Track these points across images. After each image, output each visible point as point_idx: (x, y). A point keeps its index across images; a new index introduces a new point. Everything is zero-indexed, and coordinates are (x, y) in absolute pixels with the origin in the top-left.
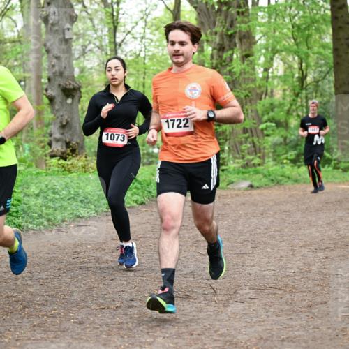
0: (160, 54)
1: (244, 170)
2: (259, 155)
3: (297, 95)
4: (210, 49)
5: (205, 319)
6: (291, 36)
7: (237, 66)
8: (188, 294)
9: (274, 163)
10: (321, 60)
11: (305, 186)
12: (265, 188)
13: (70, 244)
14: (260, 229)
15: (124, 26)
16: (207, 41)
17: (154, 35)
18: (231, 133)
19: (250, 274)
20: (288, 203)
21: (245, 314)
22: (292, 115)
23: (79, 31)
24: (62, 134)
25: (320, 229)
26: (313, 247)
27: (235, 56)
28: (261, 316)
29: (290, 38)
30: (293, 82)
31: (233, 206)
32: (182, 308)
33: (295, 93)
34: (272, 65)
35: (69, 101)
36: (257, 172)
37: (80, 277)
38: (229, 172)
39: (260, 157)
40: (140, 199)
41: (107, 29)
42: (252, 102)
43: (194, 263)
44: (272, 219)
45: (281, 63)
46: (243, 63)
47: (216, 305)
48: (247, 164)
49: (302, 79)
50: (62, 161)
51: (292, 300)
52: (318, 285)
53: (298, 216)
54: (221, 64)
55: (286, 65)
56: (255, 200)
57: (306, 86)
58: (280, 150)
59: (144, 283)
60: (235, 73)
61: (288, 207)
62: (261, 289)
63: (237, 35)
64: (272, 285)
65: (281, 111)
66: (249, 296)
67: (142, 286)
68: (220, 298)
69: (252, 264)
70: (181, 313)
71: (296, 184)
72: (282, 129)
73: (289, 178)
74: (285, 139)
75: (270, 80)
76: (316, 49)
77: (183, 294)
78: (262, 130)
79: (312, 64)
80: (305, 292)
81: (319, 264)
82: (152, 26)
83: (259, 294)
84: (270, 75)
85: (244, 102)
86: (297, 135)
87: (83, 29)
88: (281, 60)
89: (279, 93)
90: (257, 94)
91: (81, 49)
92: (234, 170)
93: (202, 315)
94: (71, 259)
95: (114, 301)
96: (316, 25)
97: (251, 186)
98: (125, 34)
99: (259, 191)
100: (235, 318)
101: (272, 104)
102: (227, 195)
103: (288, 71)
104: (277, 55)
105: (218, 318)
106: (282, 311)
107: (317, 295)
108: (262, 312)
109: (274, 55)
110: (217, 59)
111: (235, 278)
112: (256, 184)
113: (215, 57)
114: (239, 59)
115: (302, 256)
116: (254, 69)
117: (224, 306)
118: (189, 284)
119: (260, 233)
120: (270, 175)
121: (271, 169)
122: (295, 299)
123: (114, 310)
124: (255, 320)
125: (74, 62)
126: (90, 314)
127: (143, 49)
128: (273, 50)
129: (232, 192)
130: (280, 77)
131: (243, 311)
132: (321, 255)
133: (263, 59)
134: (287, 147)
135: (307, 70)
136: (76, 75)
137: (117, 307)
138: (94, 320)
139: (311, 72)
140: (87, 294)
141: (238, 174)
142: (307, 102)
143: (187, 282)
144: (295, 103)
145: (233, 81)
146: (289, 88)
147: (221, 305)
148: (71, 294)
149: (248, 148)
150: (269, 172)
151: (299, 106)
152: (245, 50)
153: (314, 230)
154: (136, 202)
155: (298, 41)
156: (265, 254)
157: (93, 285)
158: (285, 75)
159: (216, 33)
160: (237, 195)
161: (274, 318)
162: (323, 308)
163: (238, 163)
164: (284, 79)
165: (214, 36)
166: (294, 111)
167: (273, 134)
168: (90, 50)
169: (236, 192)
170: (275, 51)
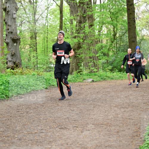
0: (54, 24)
1: (90, 74)
2: (96, 67)
3: (112, 42)
4: (75, 22)
5: (73, 138)
6: (110, 17)
7: (87, 30)
8: (66, 127)
9: (103, 71)
10: (123, 27)
11: (116, 81)
12: (99, 82)
13: (15, 105)
14: (96, 99)
15: (39, 12)
16: (74, 19)
17: (51, 16)
18: (85, 58)
19: (92, 118)
20: (108, 88)
21: (91, 135)
22: (110, 50)
23: (19, 15)
24: (12, 59)
25: (122, 99)
26: (119, 107)
27: (86, 25)
28: (97, 136)
29: (109, 18)
30: (111, 36)
31: (85, 89)
32: (63, 133)
33: (111, 41)
34: (102, 29)
35: (15, 44)
36: (96, 75)
37: (20, 120)
38: (83, 75)
39: (97, 69)
40: (45, 86)
41: (31, 14)
42: (93, 45)
43: (69, 114)
44: (102, 95)
45: (106, 28)
46: (90, 29)
47: (78, 132)
48: (91, 71)
49: (115, 35)
50: (12, 70)
51: (110, 129)
52: (121, 123)
53: (113, 93)
54: (80, 29)
55: (108, 29)
56: (95, 87)
57: (116, 38)
58: (105, 65)
59: (47, 123)
60: (86, 33)
61: (109, 90)
62: (97, 125)
63: (87, 16)
64: (102, 123)
65: (106, 49)
66: (92, 128)
67: (46, 123)
68: (80, 128)
69: (93, 114)
70: (63, 135)
71: (112, 80)
72: (106, 56)
73: (109, 77)
74: (107, 61)
75: (101, 36)
76: (120, 23)
77: (64, 127)
78: (98, 57)
79: (119, 29)
80: (116, 126)
81: (122, 114)
82: (50, 12)
83: (96, 127)
84: (101, 33)
85: (90, 45)
86: (112, 59)
87: (21, 13)
88: (106, 27)
89: (105, 41)
90: (96, 41)
91: (20, 22)
92: (86, 74)
93: (72, 136)
94: (16, 112)
95: (34, 130)
96: (120, 12)
97: (93, 81)
98: (39, 16)
99: (96, 83)
100: (86, 137)
101: (102, 46)
102: (83, 85)
103: (109, 32)
104: (104, 25)
105: (79, 137)
106: (106, 134)
107: (121, 127)
108: (97, 134)
109: (103, 25)
110: (78, 27)
111: (86, 120)
112: (95, 80)
113: (78, 26)
114: (87, 27)
115: (115, 110)
116: (94, 31)
117: (81, 132)
118: (67, 123)
119: (97, 101)
120: (101, 76)
121: (101, 74)
122: (112, 129)
123: (34, 134)
124: (94, 138)
125: (17, 28)
126: (24, 136)
127: (47, 22)
128: (102, 23)
129: (85, 83)
130: (105, 34)
131: (90, 134)
132: (123, 110)
133: (98, 27)
134: (108, 64)
135: (116, 31)
136: (18, 33)
137: (36, 133)
138: (26, 138)
139: (119, 32)
140: (23, 127)
141: (87, 75)
142: (117, 45)
143: (66, 122)
144: (111, 45)
145: (85, 36)
146: (109, 39)
147: (80, 132)
148: (16, 127)
149: (92, 65)
150: (100, 75)
151: (113, 47)
152: (91, 23)
153: (119, 99)
154: (43, 87)
155: (113, 19)
156: (99, 110)
157: (25, 123)
158: (107, 34)
159: (78, 16)
160: (87, 85)
161: (103, 137)
162: (123, 133)
163: (87, 71)
164: (107, 35)
165: (77, 17)
166: (111, 49)
167: (102, 59)
168: (24, 23)
169: (86, 83)
170: (103, 23)
